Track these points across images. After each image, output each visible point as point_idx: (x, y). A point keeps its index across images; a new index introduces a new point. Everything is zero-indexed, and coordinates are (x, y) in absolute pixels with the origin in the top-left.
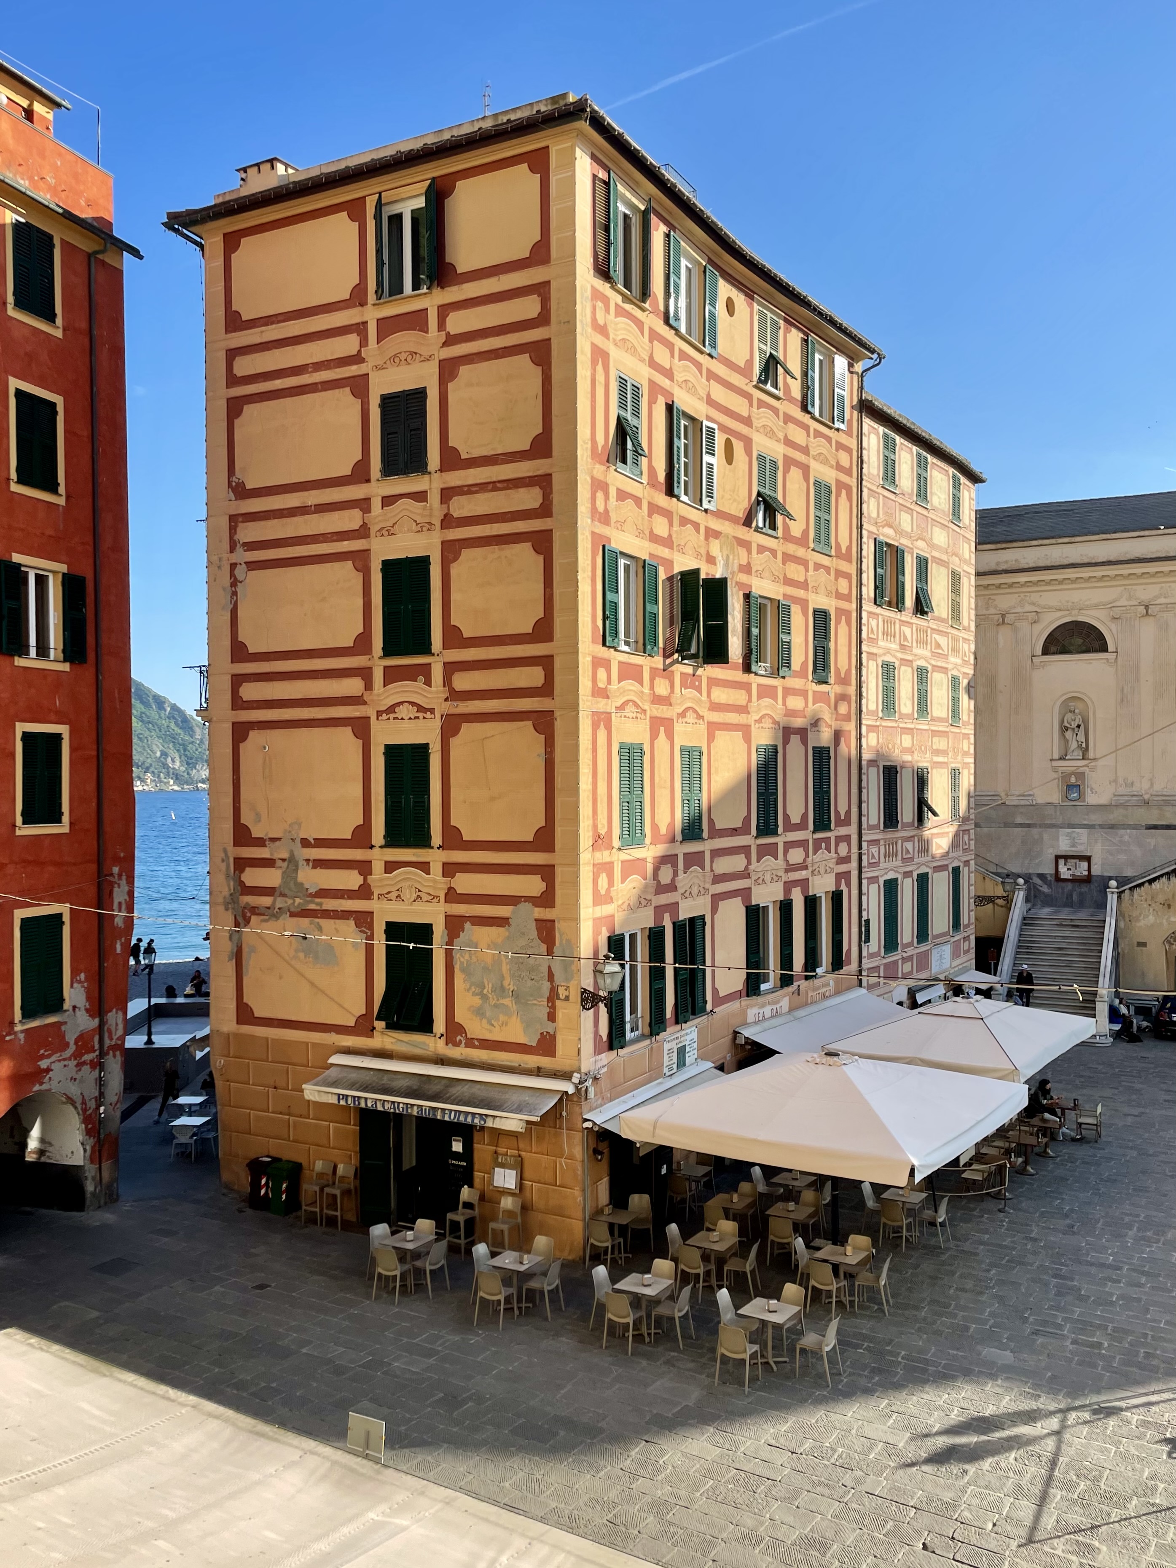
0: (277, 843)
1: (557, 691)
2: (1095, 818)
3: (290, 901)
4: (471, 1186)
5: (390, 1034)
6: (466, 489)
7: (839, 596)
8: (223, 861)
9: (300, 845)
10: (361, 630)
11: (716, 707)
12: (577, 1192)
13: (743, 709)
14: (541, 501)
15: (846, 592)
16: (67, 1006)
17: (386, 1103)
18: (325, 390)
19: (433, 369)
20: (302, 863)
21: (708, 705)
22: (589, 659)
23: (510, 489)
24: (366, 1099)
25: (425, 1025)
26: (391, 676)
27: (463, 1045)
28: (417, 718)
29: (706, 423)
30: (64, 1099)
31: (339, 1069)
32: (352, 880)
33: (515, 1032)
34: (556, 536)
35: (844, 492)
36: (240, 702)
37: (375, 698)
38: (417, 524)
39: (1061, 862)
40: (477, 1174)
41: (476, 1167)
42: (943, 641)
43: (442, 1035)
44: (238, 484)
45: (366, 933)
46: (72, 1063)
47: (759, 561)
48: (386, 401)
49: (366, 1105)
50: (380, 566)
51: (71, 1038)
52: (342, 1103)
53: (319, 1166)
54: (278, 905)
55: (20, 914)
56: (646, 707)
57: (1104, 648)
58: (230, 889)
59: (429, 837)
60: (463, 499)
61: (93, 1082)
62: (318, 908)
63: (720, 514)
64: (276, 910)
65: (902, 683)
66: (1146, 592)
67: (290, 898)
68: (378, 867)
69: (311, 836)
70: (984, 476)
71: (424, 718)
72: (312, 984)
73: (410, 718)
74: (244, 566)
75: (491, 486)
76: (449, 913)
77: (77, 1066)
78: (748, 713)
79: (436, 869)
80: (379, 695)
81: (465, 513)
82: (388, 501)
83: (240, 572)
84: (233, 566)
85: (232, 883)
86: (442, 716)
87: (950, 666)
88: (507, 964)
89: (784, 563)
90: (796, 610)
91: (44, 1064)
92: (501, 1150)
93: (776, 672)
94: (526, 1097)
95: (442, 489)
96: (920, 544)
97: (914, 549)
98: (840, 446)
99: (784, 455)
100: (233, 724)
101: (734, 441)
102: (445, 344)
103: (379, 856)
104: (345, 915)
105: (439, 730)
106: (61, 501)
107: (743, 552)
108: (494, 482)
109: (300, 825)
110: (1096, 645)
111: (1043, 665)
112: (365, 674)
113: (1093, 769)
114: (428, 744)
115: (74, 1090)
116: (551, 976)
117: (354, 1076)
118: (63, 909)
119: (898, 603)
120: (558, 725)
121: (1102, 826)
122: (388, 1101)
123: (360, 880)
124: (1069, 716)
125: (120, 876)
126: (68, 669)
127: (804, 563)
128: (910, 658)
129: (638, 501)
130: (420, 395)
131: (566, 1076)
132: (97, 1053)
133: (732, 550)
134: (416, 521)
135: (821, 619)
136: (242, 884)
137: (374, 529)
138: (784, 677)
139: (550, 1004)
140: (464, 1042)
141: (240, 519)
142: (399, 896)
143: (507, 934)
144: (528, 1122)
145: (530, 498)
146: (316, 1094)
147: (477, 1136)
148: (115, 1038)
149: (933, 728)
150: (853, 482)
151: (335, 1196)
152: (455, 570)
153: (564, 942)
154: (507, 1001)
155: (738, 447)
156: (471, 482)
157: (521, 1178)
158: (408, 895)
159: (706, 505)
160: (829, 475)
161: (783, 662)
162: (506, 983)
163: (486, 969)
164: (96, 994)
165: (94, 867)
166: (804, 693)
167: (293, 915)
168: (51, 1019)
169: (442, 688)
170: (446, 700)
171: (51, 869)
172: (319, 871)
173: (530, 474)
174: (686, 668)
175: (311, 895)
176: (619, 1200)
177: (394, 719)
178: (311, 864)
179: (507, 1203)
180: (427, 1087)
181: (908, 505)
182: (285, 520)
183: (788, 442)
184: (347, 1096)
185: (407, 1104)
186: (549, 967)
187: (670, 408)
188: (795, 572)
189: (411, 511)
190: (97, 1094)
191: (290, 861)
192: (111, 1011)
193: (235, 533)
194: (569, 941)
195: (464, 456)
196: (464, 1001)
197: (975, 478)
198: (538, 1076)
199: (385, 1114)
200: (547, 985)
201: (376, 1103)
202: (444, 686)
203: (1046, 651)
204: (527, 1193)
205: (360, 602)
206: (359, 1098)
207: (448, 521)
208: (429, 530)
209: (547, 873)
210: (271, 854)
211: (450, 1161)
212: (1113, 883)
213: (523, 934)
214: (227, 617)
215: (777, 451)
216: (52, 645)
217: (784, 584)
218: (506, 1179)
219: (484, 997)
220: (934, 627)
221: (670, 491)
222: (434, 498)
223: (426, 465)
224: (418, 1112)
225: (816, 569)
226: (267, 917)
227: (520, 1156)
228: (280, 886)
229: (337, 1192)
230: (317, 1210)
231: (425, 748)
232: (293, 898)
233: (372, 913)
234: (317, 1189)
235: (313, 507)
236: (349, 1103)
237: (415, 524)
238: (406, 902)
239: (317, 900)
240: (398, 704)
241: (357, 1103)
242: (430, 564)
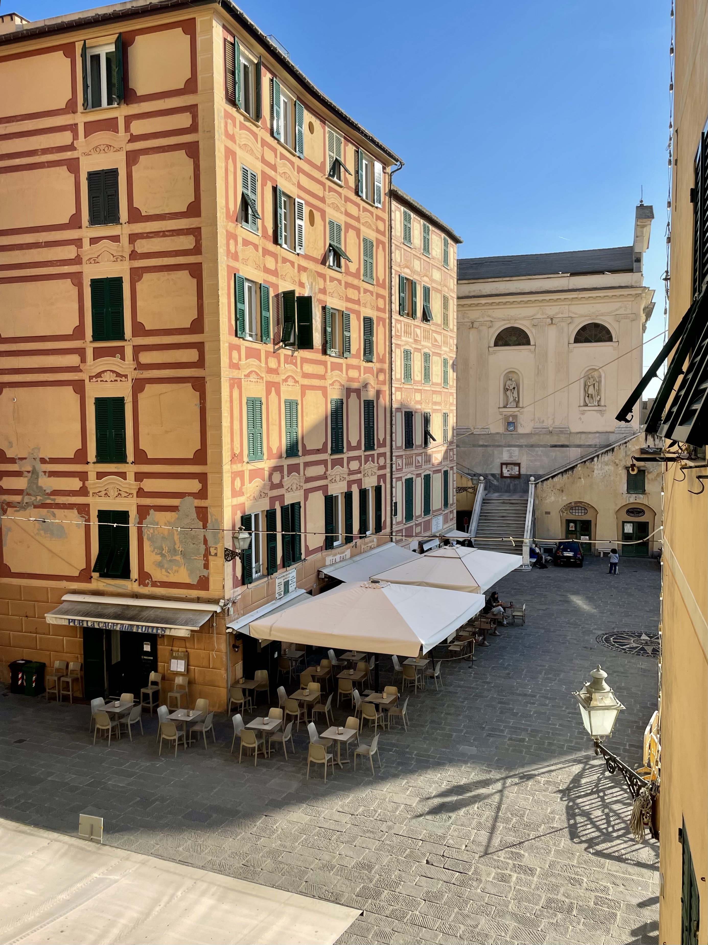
0: (24, 461)
1: (207, 364)
2: (523, 442)
3: (33, 498)
4: (156, 671)
5: (102, 580)
6: (145, 235)
7: (378, 309)
9: (39, 462)
10: (77, 324)
11: (306, 376)
12: (223, 672)
13: (322, 377)
14: (194, 245)
15: (382, 307)
17: (100, 623)
18: (49, 167)
19: (122, 156)
20: (41, 474)
21: (301, 374)
22: (227, 345)
23: (175, 236)
24: (87, 621)
25: (125, 574)
26: (98, 354)
27: (150, 585)
28: (117, 381)
29: (297, 200)
31: (68, 603)
32: (75, 484)
33: (183, 576)
34: (204, 266)
35: (381, 246)
37: (88, 368)
38: (114, 256)
39: (504, 467)
40: (160, 664)
41: (159, 660)
42: (438, 337)
43: (136, 580)
45: (85, 517)
47: (331, 286)
48: (91, 176)
49: (87, 625)
50: (90, 283)
52: (71, 624)
53: (57, 664)
54: (25, 501)
56: (263, 375)
57: (528, 343)
59: (126, 456)
60: (144, 241)
62: (53, 502)
63: (307, 257)
65: (415, 362)
66: (551, 310)
67: (34, 496)
68: (92, 476)
69: (47, 455)
70: (461, 239)
71: (121, 381)
72: (50, 551)
73: (112, 381)
75: (162, 234)
76: (139, 504)
78: (325, 379)
79: (131, 476)
80: (90, 366)
81: (145, 250)
82: (94, 241)
86: (133, 379)
87: (442, 353)
88: (177, 535)
89: (346, 289)
90: (353, 317)
92: (175, 649)
93: (341, 355)
94: (190, 616)
95: (129, 235)
96: (425, 279)
97: (422, 281)
98: (378, 218)
99: (345, 222)
101: (315, 212)
102: (130, 141)
103: (92, 469)
104: (70, 506)
105: (130, 389)
107: (321, 281)
108: (164, 231)
109: (39, 449)
110: (524, 341)
111: (494, 353)
112: (81, 352)
113: (522, 413)
114: (124, 397)
116: (205, 541)
117: (79, 607)
119: (412, 314)
120: (208, 386)
121: (526, 446)
122: (102, 622)
123: (80, 484)
124: (509, 382)
127: (357, 288)
128: (420, 347)
129: (256, 247)
130: (114, 173)
131: (216, 602)
133: (315, 279)
134: (113, 255)
135: (368, 323)
136: (1, 487)
137: (85, 259)
138: (346, 358)
139: (205, 559)
140: (150, 583)
142: (106, 494)
143: (177, 516)
144: (192, 631)
145: (188, 242)
146: (54, 619)
147: (159, 641)
149: (433, 389)
150: (386, 240)
151: (68, 682)
152: (139, 286)
153: (214, 520)
154: (178, 558)
155: (317, 215)
156: (148, 230)
157: (188, 665)
158: (113, 493)
159: (298, 251)
160: (372, 235)
161: (346, 348)
162: (177, 547)
163: (164, 538)
166: (358, 368)
167: (36, 507)
169: (132, 362)
170: (135, 369)
172: (52, 479)
173: (187, 227)
174: (287, 351)
175: (47, 494)
176: (248, 674)
177: (101, 381)
178: (47, 474)
179: (179, 680)
180: (127, 612)
181: (418, 255)
182: (23, 251)
183: (347, 214)
184: (75, 620)
185: (114, 623)
186: (204, 536)
187: (275, 189)
188: (353, 294)
189: (110, 248)
191: (33, 473)
194: (216, 520)
195: (144, 214)
196: (150, 558)
197: (457, 241)
198: (198, 602)
199: (100, 630)
200: (203, 547)
201: (94, 624)
202: (134, 360)
203: (496, 345)
204: (192, 674)
205: (76, 306)
206: (83, 621)
207: (134, 255)
208: (121, 260)
209: (203, 478)
210: (20, 468)
211: (142, 657)
212: (532, 478)
213: (187, 516)
215: (340, 219)
217: (346, 301)
218: (178, 666)
219: (163, 555)
220: (434, 329)
221: (276, 241)
222: (125, 240)
223: (119, 218)
224: (120, 628)
225: (365, 293)
226: (18, 509)
227: (187, 651)
228: (27, 489)
229: (69, 680)
230: (56, 691)
231: (122, 400)
232: (36, 496)
233: (89, 505)
234: (56, 679)
235: (43, 243)
236: (76, 624)
237: (112, 256)
238: (111, 497)
239: (52, 497)
240: (104, 372)
241: (81, 624)
242: (123, 282)
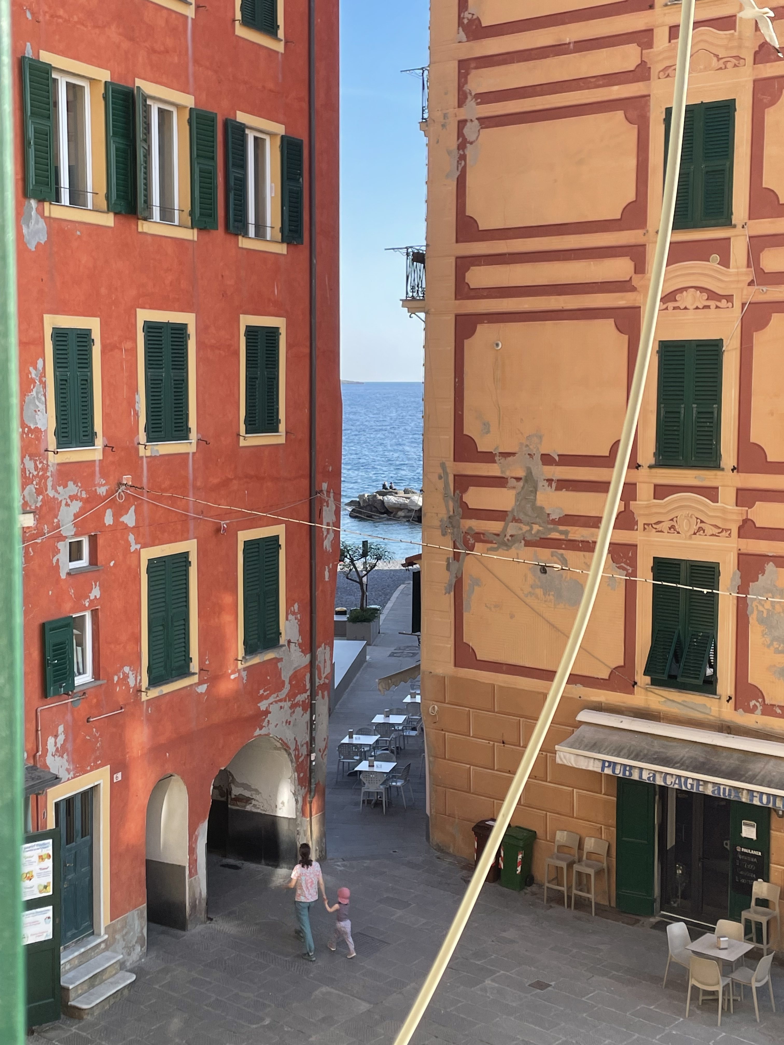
0: (511, 459)
3: (525, 528)
4: (767, 880)
5: (657, 691)
8: (440, 477)
9: (540, 463)
10: (631, 197)
16: (283, 641)
17: (668, 777)
20: (542, 484)
24: (641, 769)
25: (706, 685)
26: (679, 254)
27: (759, 711)
28: (708, 307)
30: (279, 745)
31: (593, 728)
36: (466, 289)
38: (719, 59)
40: (774, 867)
41: (773, 858)
43: (730, 698)
44: (470, 21)
45: (627, 570)
46: (287, 704)
49: (641, 776)
50: (663, 116)
51: (286, 676)
52: (608, 771)
53: (561, 837)
54: (510, 532)
55: (244, 536)
58: (448, 511)
59: (718, 456)
61: (305, 725)
62: (563, 537)
64: (508, 537)
67: (528, 524)
68: (645, 492)
69: (555, 450)
71: (717, 307)
73: (697, 308)
74: (476, 122)
76: (743, 551)
77: (291, 708)
79: (727, 496)
83: (470, 131)
84: (462, 124)
85: (451, 504)
86: (743, 305)
91: (263, 706)
100: (457, 316)
103: (648, 479)
105: (737, 324)
106: (280, 47)
109: (540, 438)
112: (633, 253)
114: (722, 340)
115: (288, 735)
117: (615, 738)
118: (279, 530)
122: (672, 775)
125: (328, 492)
126: (285, 252)
132: (308, 693)
134: (717, 56)
136: (464, 505)
137: (655, 69)
140: (760, 708)
141: (473, 65)
142: (672, 527)
146: (573, 758)
147: (775, 820)
148: (323, 676)
151: (588, 876)
152: (772, 116)
158: (684, 526)
164: (308, 628)
165: (306, 482)
167: (528, 544)
168: (270, 655)
169: (744, 269)
170: (751, 283)
171: (270, 484)
172: (564, 494)
175: (553, 522)
177: (674, 308)
178: (554, 485)
180: (715, 759)
182: (531, 63)
184: (615, 764)
185: (698, 780)
189: (712, 44)
190: (308, 739)
191: (526, 481)
192: (320, 646)
193: (466, 82)
196: (763, 658)
201: (654, 776)
202: (748, 266)
205: (632, 162)
206: (631, 767)
207: (763, 54)
208: (735, 66)
210: (502, 472)
214: (452, 186)
216: (269, 223)
224: (713, 792)
226: (496, 546)
228: (513, 510)
229: (591, 872)
230: (564, 889)
231: (717, 345)
232: (530, 524)
233: (636, 546)
234: (564, 865)
235: (571, 45)
236: (617, 771)
237: (715, 59)
238: (683, 535)
239: (561, 528)
240: (681, 290)
241: (627, 773)
242: (735, 110)
